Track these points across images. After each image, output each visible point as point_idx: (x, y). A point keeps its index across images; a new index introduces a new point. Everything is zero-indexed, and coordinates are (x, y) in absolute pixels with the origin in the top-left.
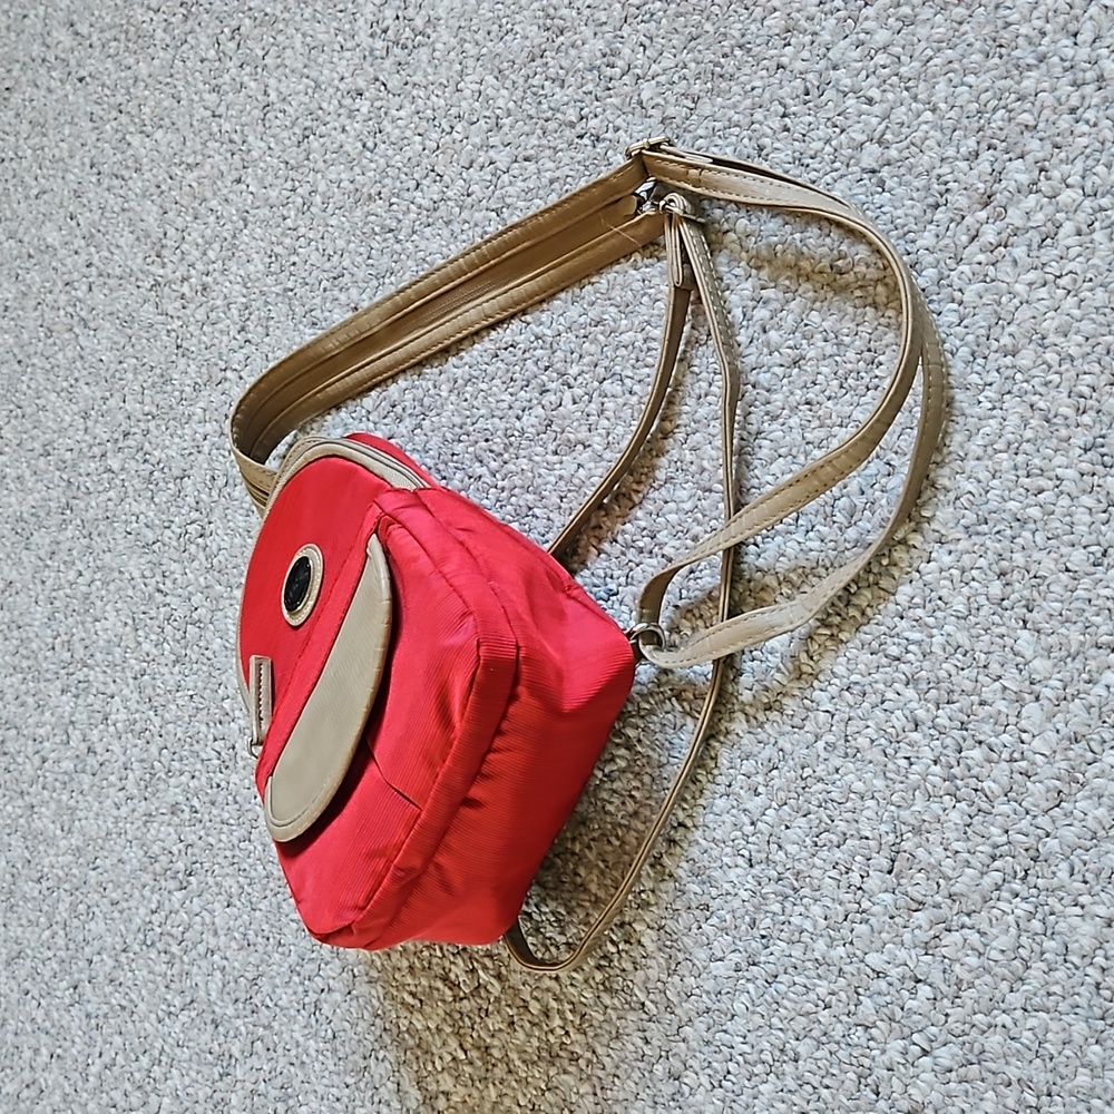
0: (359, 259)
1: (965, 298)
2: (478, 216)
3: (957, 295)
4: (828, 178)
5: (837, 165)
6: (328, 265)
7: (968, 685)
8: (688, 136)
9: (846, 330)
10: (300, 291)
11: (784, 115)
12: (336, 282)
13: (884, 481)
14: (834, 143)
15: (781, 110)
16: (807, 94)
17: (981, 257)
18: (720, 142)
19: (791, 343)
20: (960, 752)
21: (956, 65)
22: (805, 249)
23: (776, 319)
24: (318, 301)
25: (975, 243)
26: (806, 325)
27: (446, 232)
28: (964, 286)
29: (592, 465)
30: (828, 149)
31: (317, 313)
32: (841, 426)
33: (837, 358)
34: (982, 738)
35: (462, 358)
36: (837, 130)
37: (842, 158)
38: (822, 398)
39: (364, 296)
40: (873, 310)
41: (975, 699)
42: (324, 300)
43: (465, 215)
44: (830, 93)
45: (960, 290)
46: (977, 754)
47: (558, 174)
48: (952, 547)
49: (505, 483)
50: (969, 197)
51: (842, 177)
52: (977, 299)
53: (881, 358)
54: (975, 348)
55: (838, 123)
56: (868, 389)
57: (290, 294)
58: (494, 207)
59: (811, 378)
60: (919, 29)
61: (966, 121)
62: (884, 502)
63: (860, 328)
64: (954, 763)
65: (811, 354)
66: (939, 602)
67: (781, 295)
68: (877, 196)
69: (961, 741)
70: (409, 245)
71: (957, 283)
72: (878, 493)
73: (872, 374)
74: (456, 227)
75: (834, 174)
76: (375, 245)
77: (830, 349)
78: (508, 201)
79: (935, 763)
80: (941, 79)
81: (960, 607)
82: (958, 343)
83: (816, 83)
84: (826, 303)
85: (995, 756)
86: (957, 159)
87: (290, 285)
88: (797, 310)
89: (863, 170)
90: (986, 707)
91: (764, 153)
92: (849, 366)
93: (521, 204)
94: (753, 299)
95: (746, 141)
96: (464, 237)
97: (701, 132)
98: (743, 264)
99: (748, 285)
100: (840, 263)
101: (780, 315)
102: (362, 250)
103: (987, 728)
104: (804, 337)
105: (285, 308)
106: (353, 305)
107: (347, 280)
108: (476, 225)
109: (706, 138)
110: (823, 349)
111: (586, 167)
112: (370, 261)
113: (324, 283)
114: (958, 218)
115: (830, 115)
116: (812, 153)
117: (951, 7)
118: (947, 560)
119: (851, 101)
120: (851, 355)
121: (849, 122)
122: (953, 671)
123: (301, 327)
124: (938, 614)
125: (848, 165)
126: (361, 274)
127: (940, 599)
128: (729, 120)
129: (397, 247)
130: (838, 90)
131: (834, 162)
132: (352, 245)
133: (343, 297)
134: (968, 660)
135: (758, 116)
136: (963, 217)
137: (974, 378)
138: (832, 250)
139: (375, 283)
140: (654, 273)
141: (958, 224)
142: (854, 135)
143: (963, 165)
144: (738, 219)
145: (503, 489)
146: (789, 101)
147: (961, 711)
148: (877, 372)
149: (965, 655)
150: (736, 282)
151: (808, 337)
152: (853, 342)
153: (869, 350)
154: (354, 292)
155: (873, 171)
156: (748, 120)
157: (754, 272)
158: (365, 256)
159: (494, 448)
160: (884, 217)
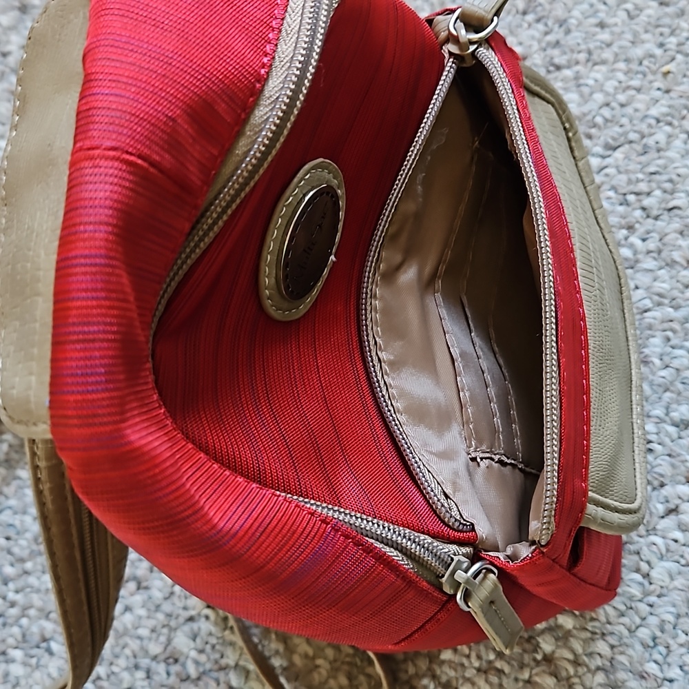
1: (654, 574)
3: (644, 567)
17: (678, 535)
21: (676, 326)
25: (672, 516)
28: (654, 560)
29: (143, 612)
45: (648, 563)
49: (19, 598)
50: (673, 466)
52: (667, 579)
54: (658, 634)
60: (638, 275)
61: (680, 386)
71: (646, 553)
80: (658, 333)
82: (638, 621)
86: (665, 422)
114: (656, 483)
117: (679, 268)
136: (662, 485)
137: (652, 668)
141: (654, 489)
143: (672, 430)
145: (13, 604)
159: (16, 550)
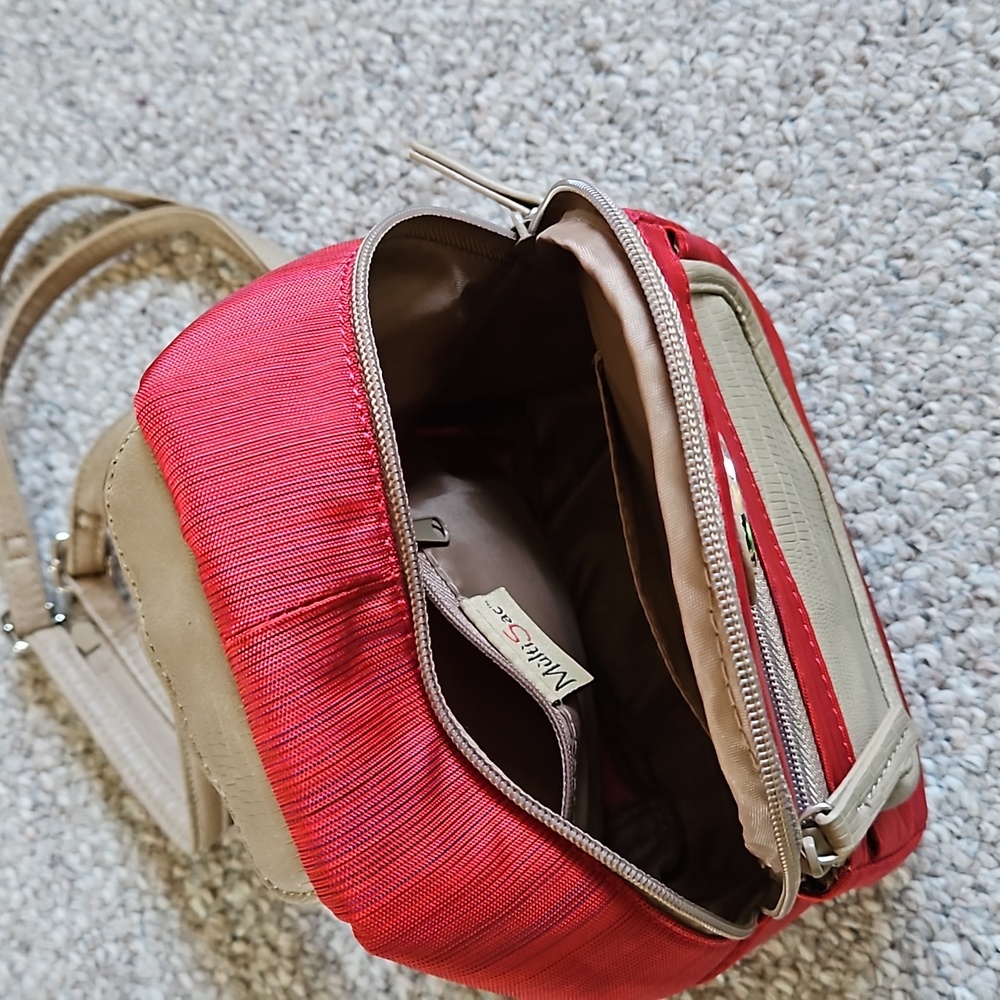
0: (162, 37)
2: (364, 34)
4: (908, 146)
5: (926, 132)
6: (109, 29)
7: (962, 861)
8: (711, 25)
9: (889, 355)
10: (58, 51)
11: (864, 42)
12: (119, 57)
13: (901, 565)
14: (928, 101)
15: (861, 33)
16: (904, 22)
18: (757, 48)
19: (805, 347)
20: (930, 940)
22: (853, 230)
23: (788, 310)
24: (84, 73)
26: (831, 330)
27: (308, 41)
30: (918, 107)
31: (80, 91)
32: (855, 476)
33: (869, 388)
34: (965, 931)
35: (297, 220)
36: (935, 85)
37: (936, 126)
38: (835, 432)
39: (161, 90)
40: (936, 340)
41: (969, 880)
42: (95, 75)
43: (344, 26)
44: (936, 33)
46: (952, 949)
47: (500, 14)
48: (980, 678)
51: (929, 150)
53: (933, 406)
55: (941, 77)
56: (904, 440)
57: (42, 51)
58: (391, 28)
59: (826, 403)
62: (895, 592)
63: (911, 358)
64: (919, 952)
65: (832, 369)
66: (945, 743)
67: (804, 279)
68: (975, 192)
69: (936, 927)
70: (245, 41)
72: (888, 580)
73: (914, 422)
74: (325, 39)
75: (919, 143)
76: (191, 23)
77: (861, 371)
78: (416, 27)
79: (893, 946)
81: (976, 760)
83: (921, 13)
84: (867, 311)
85: (978, 959)
87: (44, 37)
88: (825, 308)
89: (964, 151)
90: (982, 896)
91: (821, 83)
92: (884, 403)
93: (435, 38)
94: (760, 272)
95: (797, 59)
96: (335, 56)
97: (733, 25)
98: (755, 220)
99: (758, 250)
100: (900, 263)
101: (797, 305)
102: (170, 24)
103: (978, 922)
104: (825, 344)
105: (28, 68)
106: (139, 96)
107: (136, 59)
108: (358, 44)
109: (737, 35)
110: (851, 368)
111: (546, 20)
112: (180, 45)
113: (99, 53)
115: (931, 63)
116: (894, 104)
118: (971, 693)
119: (965, 53)
120: (891, 389)
121: (957, 82)
122: (946, 836)
123: (51, 102)
124: (942, 759)
125: (942, 137)
126: (161, 58)
127: (948, 740)
128: (780, 22)
129: (228, 38)
130: (951, 33)
131: (920, 126)
132: (154, 15)
133: (126, 81)
134: (971, 828)
135: (825, 30)
138: (894, 243)
139: (180, 76)
140: (620, 193)
142: (962, 100)
144: (762, 158)
146: (875, 26)
147: (945, 890)
148: (923, 422)
149: (966, 821)
150: (739, 241)
151: (832, 347)
152: (898, 373)
153: (919, 391)
154: (145, 80)
155: (978, 157)
156: (808, 31)
157: (769, 236)
158: (173, 34)
160: (980, 223)
